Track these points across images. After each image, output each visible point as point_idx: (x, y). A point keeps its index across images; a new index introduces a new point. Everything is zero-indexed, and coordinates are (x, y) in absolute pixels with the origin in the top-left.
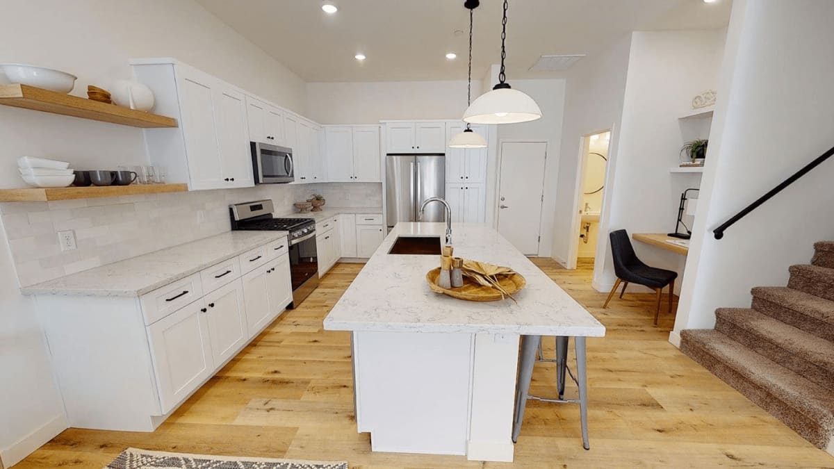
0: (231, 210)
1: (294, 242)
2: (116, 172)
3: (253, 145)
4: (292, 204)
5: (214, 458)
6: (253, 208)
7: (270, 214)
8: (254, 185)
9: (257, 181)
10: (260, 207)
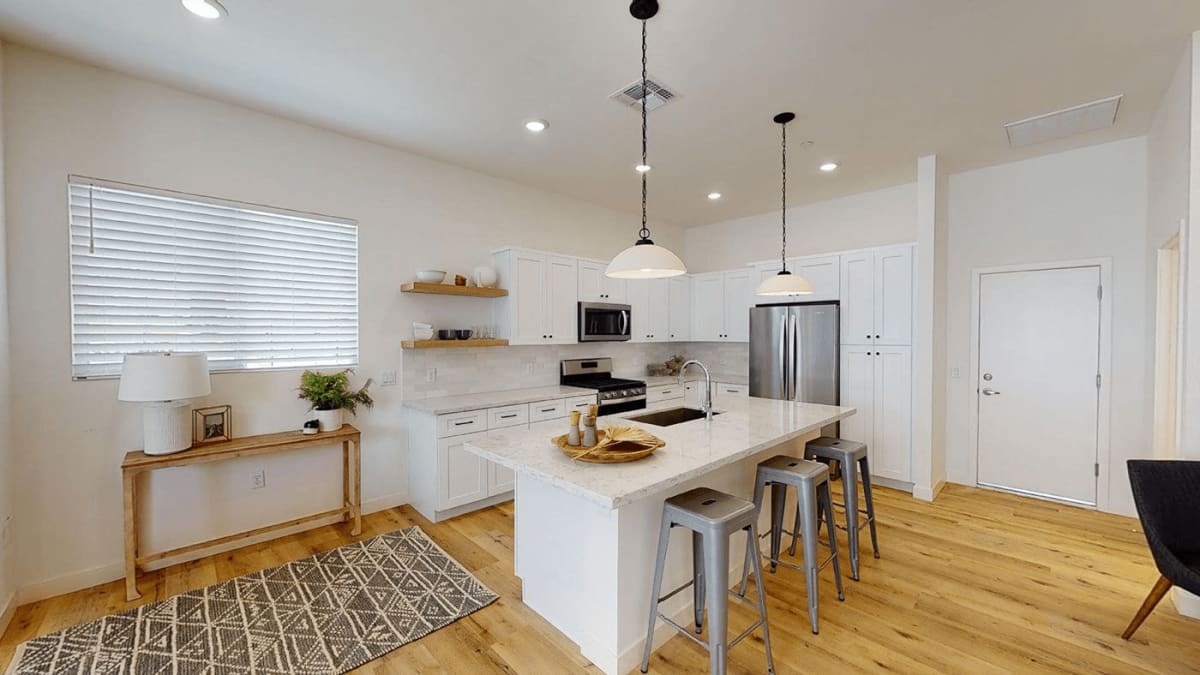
0: (561, 365)
1: (604, 402)
2: (460, 331)
3: (579, 304)
4: (646, 364)
5: (441, 551)
6: (584, 365)
7: (608, 374)
8: (576, 342)
9: (580, 340)
10: (594, 365)
